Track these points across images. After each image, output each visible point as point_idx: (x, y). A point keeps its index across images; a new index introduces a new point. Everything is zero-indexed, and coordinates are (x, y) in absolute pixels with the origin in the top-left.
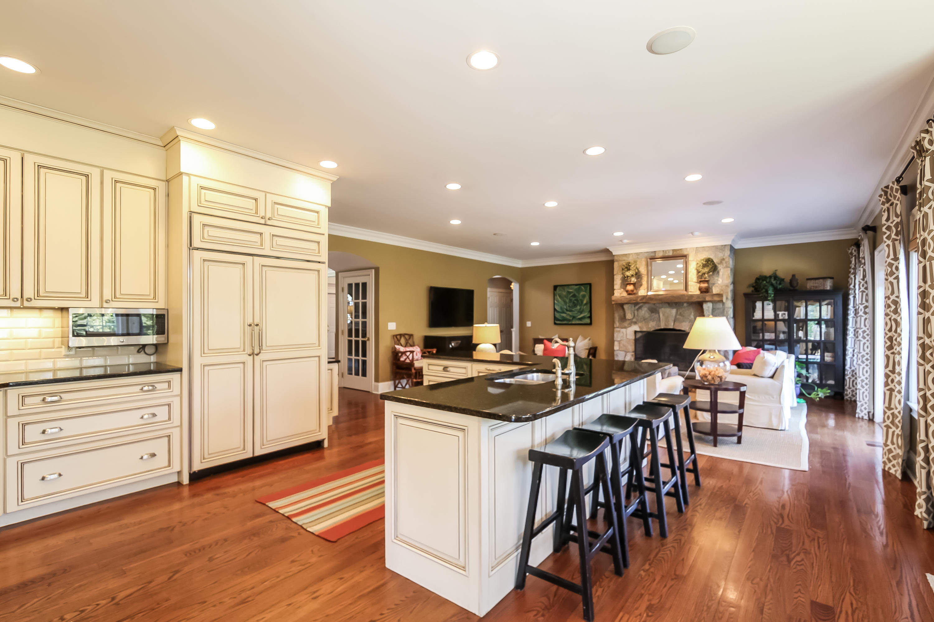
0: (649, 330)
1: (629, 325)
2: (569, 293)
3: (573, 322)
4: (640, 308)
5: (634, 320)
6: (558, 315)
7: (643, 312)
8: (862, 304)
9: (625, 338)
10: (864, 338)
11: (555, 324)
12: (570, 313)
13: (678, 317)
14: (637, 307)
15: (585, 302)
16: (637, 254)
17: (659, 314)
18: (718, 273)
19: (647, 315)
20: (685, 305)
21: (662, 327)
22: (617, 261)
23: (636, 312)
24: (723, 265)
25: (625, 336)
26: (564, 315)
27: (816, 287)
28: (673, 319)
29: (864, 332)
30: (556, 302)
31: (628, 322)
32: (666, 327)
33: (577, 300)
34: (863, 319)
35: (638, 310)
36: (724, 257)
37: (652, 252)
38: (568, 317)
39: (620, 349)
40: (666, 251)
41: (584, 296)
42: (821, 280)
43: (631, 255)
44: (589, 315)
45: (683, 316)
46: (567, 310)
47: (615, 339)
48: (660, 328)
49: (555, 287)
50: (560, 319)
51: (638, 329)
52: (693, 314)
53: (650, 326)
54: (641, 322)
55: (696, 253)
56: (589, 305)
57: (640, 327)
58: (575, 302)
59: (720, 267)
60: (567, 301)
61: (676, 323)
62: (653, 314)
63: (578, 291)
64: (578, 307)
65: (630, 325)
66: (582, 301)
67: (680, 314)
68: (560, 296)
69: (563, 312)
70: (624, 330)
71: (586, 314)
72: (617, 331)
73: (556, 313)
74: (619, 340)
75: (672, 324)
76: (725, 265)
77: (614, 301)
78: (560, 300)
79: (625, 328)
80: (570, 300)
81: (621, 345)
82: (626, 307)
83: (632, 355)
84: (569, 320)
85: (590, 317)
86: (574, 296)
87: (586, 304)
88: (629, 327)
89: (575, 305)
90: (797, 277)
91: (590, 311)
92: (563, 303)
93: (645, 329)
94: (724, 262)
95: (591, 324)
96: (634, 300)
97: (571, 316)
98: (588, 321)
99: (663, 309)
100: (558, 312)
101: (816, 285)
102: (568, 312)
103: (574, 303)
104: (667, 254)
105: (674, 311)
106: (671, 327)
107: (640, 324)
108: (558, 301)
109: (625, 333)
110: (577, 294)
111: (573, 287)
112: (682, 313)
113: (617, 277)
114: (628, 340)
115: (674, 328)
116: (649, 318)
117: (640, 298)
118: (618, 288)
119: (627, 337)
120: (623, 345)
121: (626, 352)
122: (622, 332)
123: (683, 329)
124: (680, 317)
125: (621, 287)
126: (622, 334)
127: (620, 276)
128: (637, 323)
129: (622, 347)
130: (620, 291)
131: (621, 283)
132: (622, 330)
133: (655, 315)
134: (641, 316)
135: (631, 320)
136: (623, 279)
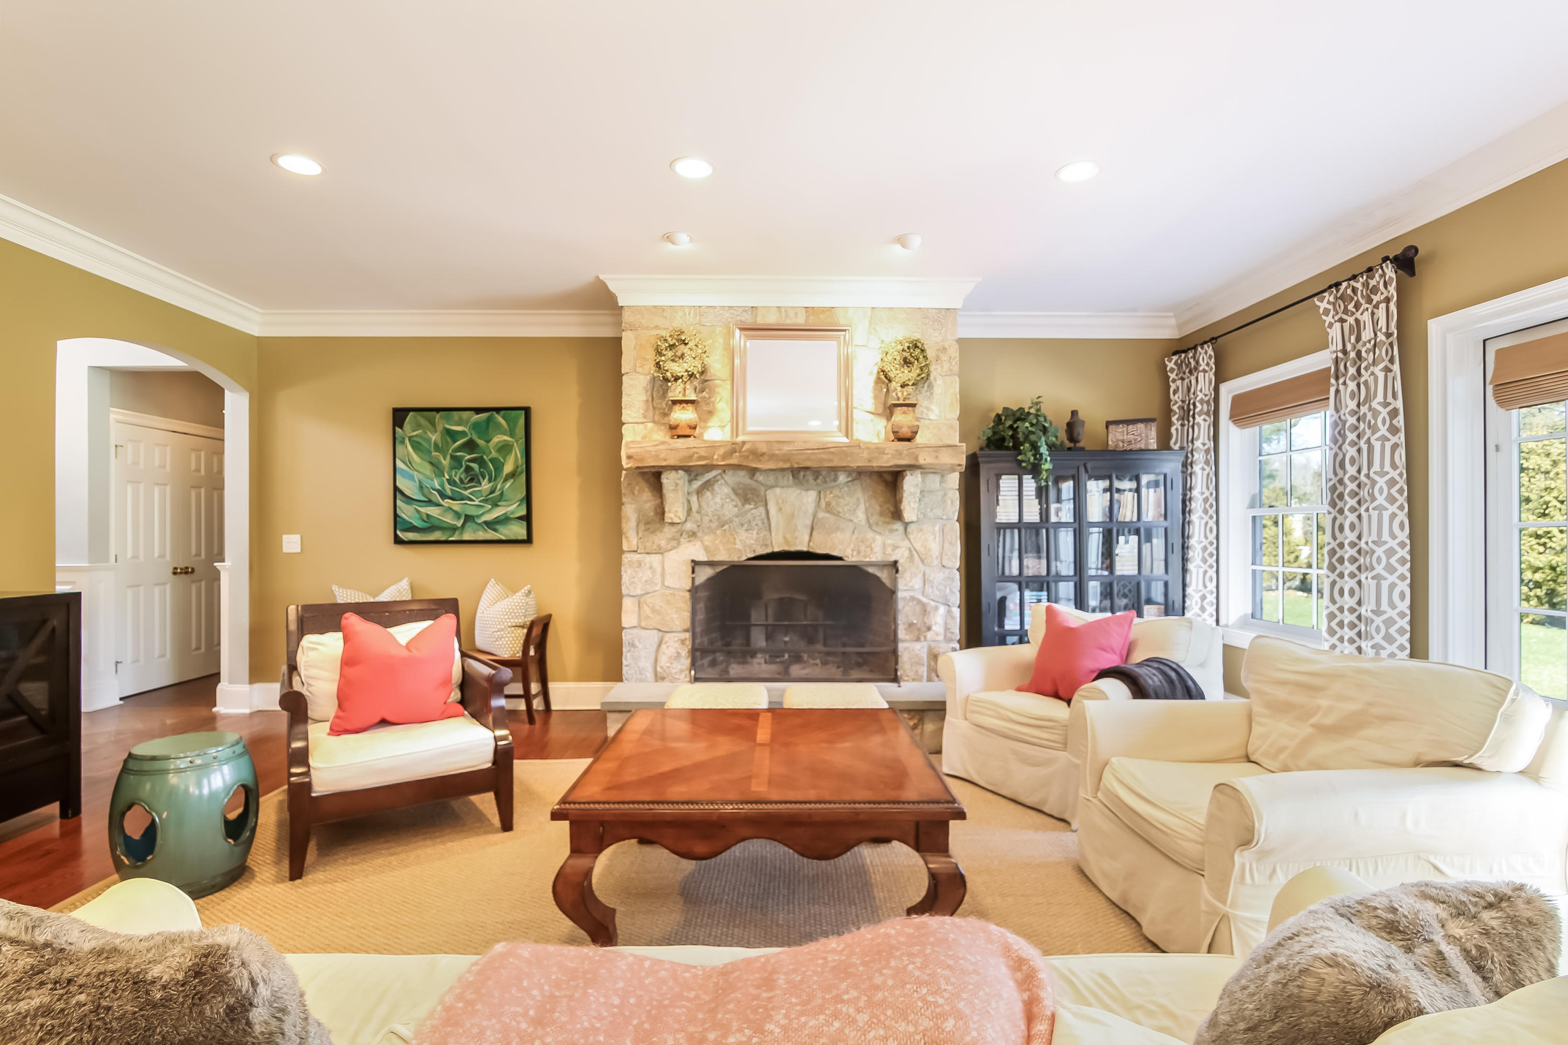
0: (735, 558)
1: (674, 543)
2: (452, 435)
3: (467, 537)
4: (708, 485)
5: (689, 526)
6: (407, 512)
7: (718, 500)
8: (1382, 474)
9: (658, 587)
10: (1391, 569)
11: (398, 541)
12: (456, 505)
13: (821, 515)
14: (697, 484)
15: (508, 468)
16: (699, 310)
17: (766, 505)
18: (931, 387)
19: (729, 511)
20: (842, 478)
21: (776, 549)
22: (633, 328)
23: (694, 498)
24: (942, 367)
25: (658, 579)
26: (433, 511)
27: (1130, 442)
28: (808, 522)
29: (1390, 553)
30: (399, 464)
31: (668, 531)
32: (786, 548)
33: (480, 461)
34: (1386, 515)
35: (699, 492)
36: (946, 346)
37: (745, 309)
38: (449, 519)
39: (643, 624)
40: (786, 309)
41: (505, 449)
42: (1141, 426)
43: (680, 313)
44: (523, 512)
45: (837, 515)
46: (443, 496)
47: (624, 591)
48: (769, 550)
49: (399, 416)
50: (417, 523)
51: (702, 557)
52: (862, 507)
53: (739, 546)
54: (712, 531)
55: (870, 323)
56: (523, 478)
57: (706, 549)
58: (475, 466)
59: (935, 370)
60: (446, 462)
61: (815, 533)
62: (747, 507)
63: (485, 429)
64: (485, 486)
65: (676, 541)
66: (499, 466)
67: (829, 509)
68: (416, 446)
69: (430, 502)
70: (655, 559)
71: (516, 509)
72: (631, 565)
73: (399, 503)
74: (639, 592)
75: (806, 538)
76: (946, 366)
77: (630, 457)
78: (415, 457)
79: (660, 551)
80: (456, 460)
81: (647, 610)
82: (668, 480)
83: (683, 642)
84: (454, 529)
85: (527, 519)
86: (470, 446)
87: (513, 475)
88: (674, 548)
89: (474, 479)
90: (1081, 416)
91: (528, 500)
92: (427, 469)
93: (723, 556)
94: (944, 358)
95: (529, 540)
96: (701, 458)
97: (457, 515)
98: (519, 530)
99: (778, 490)
100: (409, 499)
101: (1131, 437)
102: (447, 503)
103: (468, 469)
104: (790, 321)
105: (810, 497)
106: (805, 549)
107: (707, 539)
108: (409, 463)
109: (659, 569)
110: (481, 442)
111: (465, 414)
112: (834, 503)
113: (631, 382)
114: (668, 592)
115: (811, 550)
116: (736, 520)
117: (722, 451)
118: (636, 420)
119: (666, 584)
120: (654, 611)
121: (661, 634)
122: (648, 565)
123: (835, 553)
124: (827, 515)
125: (651, 413)
126: (649, 572)
127: (642, 377)
128: (700, 534)
129: (647, 617)
130: (646, 427)
131: (647, 401)
132: (648, 558)
133: (753, 511)
134: (710, 513)
135: (680, 526)
136: (655, 389)
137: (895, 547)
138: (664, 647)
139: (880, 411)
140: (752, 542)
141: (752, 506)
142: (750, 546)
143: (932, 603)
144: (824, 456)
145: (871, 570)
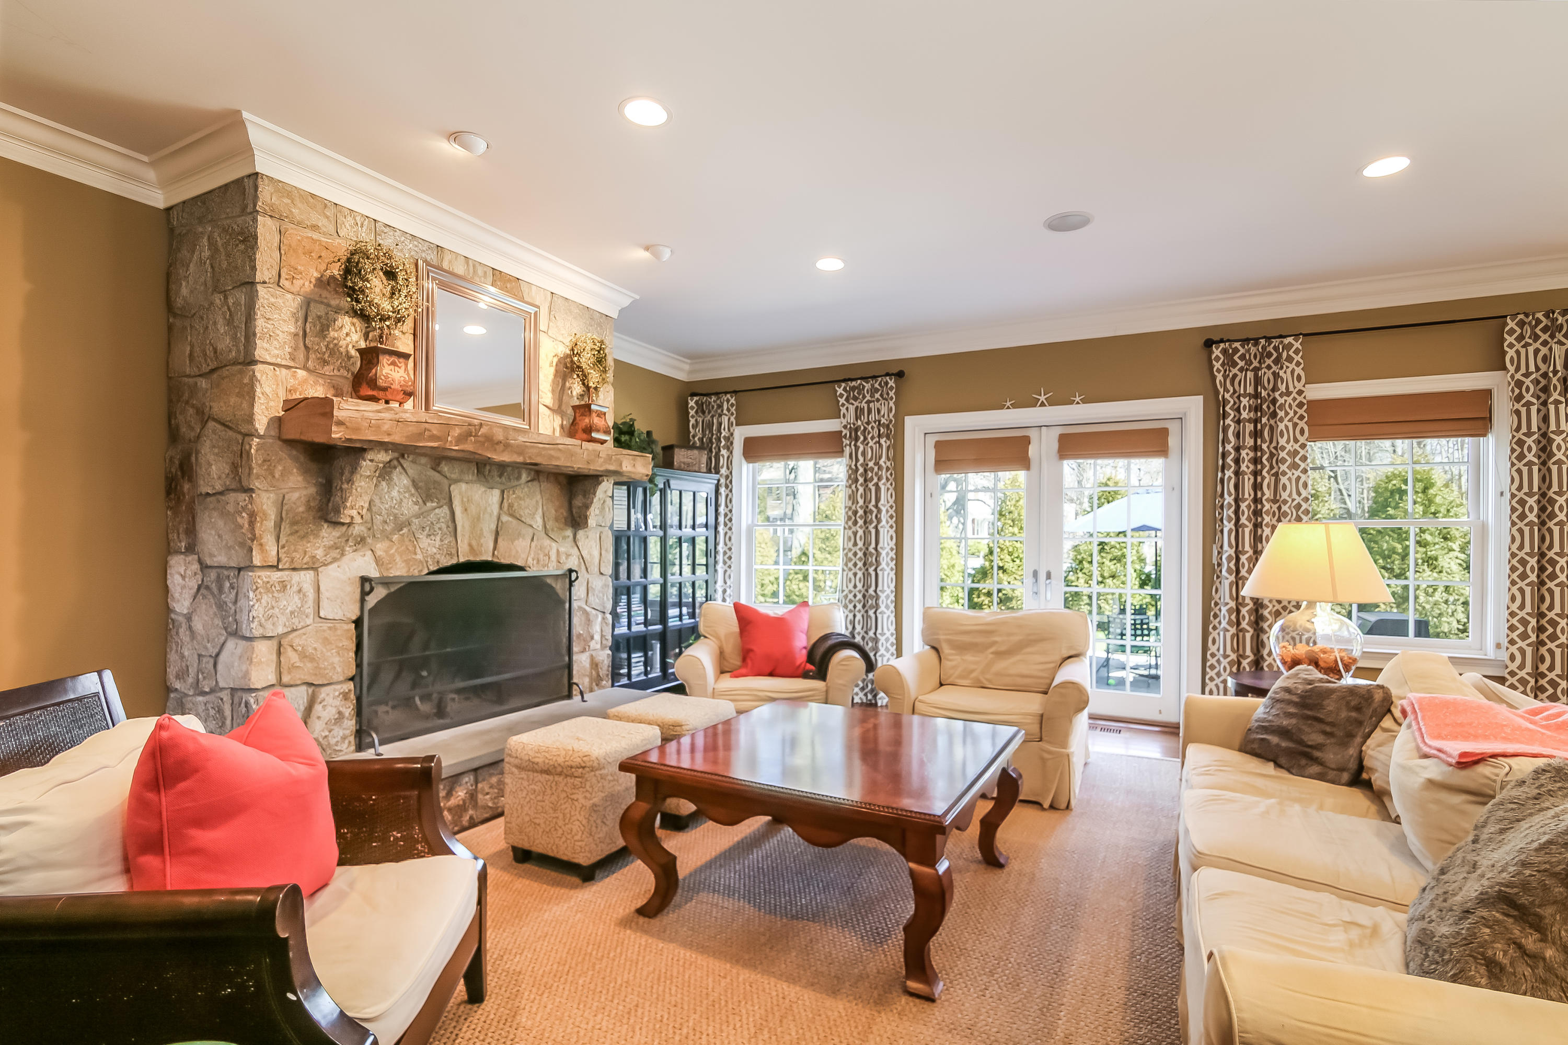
0: (412, 573)
1: (335, 553)
5: (357, 528)
7: (395, 493)
9: (309, 620)
13: (504, 518)
17: (451, 504)
19: (409, 507)
20: (525, 476)
21: (462, 560)
25: (309, 608)
27: (688, 464)
28: (492, 527)
31: (328, 536)
32: (472, 558)
37: (432, 246)
39: (285, 680)
40: (475, 263)
42: (696, 452)
43: (350, 220)
45: (518, 518)
48: (454, 561)
51: (374, 573)
52: (540, 509)
53: (421, 555)
54: (386, 536)
55: (551, 308)
57: (378, 561)
61: (500, 540)
62: (429, 504)
65: (338, 550)
67: (511, 511)
70: (305, 579)
72: (268, 586)
74: (281, 630)
75: (491, 546)
77: (340, 423)
79: (313, 567)
81: (291, 656)
83: (345, 696)
88: (335, 560)
93: (400, 570)
96: (433, 438)
99: (463, 486)
101: (689, 460)
105: (493, 497)
106: (490, 558)
107: (381, 547)
109: (311, 595)
112: (516, 505)
113: (272, 300)
114: (326, 625)
115: (496, 560)
116: (416, 521)
117: (456, 432)
118: (279, 361)
119: (322, 615)
120: (303, 655)
121: (310, 690)
122: (295, 588)
123: (519, 563)
124: (510, 519)
125: (301, 355)
126: (296, 598)
127: (289, 296)
128: (369, 540)
129: (293, 667)
130: (294, 376)
131: (296, 335)
132: (297, 577)
133: (437, 511)
134: (384, 512)
135: (344, 528)
136: (310, 320)
137: (568, 556)
138: (318, 708)
139: (556, 408)
140: (435, 550)
141: (435, 504)
142: (432, 557)
143: (594, 612)
144: (552, 452)
145: (549, 581)
